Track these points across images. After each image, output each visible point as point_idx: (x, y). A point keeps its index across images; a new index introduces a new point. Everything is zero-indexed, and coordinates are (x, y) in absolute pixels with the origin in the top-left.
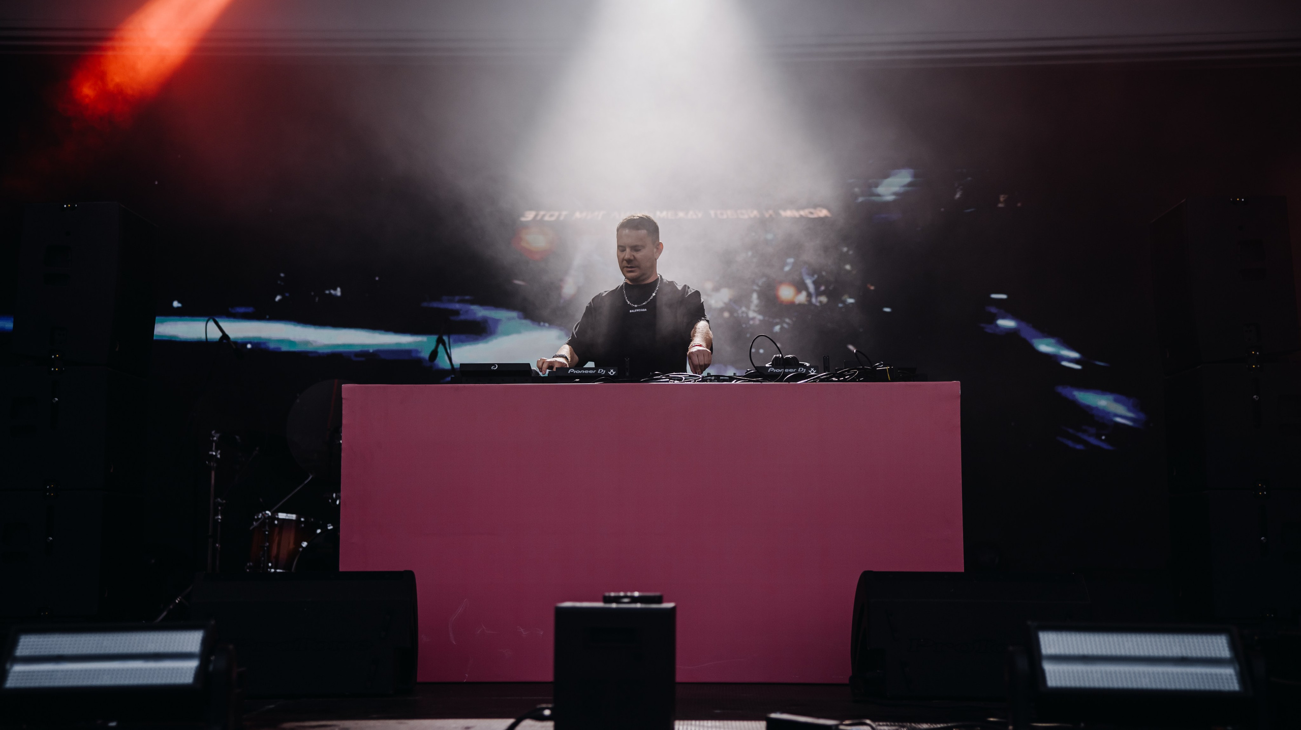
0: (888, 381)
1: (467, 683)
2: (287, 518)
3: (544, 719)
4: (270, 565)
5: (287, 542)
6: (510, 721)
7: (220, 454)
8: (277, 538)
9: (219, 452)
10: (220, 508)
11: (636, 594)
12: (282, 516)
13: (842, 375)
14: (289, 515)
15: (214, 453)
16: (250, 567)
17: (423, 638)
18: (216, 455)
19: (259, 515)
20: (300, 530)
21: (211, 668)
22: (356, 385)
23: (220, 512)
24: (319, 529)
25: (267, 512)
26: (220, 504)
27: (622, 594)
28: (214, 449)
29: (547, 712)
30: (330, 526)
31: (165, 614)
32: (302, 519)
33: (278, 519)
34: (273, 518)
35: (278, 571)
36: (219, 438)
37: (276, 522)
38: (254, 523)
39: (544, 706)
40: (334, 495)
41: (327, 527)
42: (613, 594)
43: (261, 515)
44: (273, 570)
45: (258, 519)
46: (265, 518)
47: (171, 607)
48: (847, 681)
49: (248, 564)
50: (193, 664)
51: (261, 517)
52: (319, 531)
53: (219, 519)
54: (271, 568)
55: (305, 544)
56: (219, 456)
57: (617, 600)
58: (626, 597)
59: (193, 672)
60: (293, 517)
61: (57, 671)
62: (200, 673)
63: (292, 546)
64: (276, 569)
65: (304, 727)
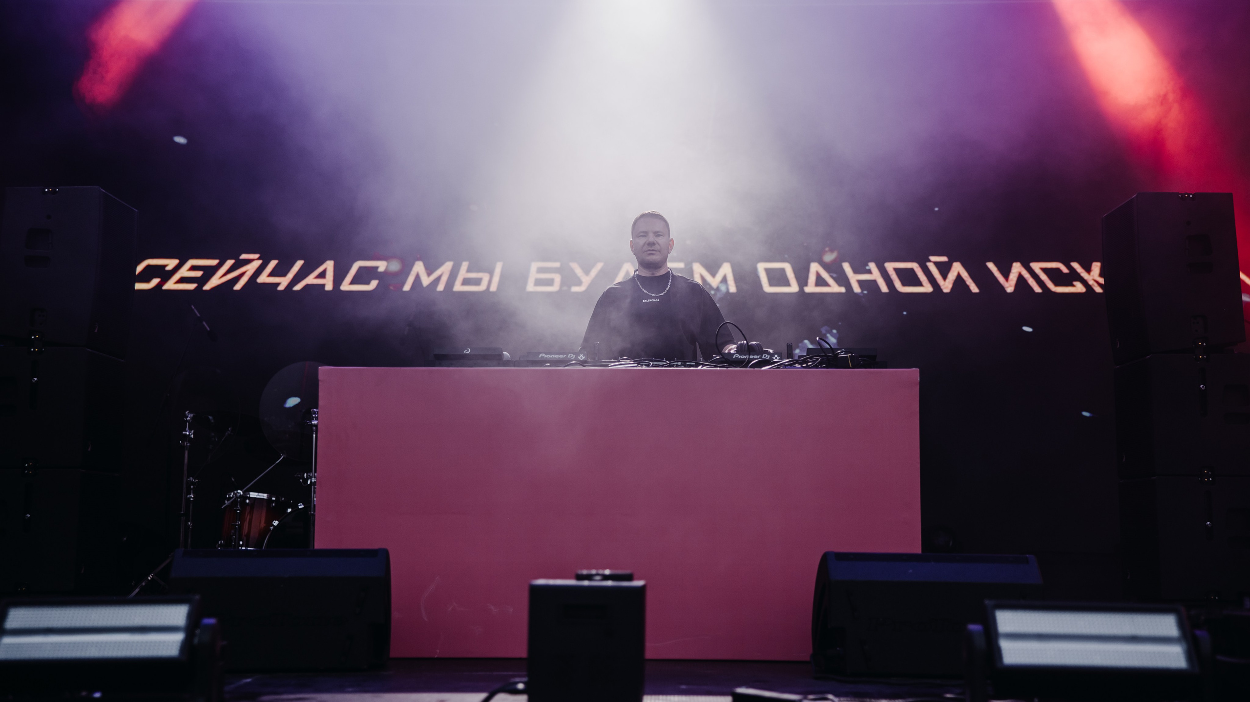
0: (849, 367)
1: (438, 659)
2: (258, 497)
3: (516, 692)
4: (241, 543)
5: (258, 521)
6: (483, 696)
7: (194, 434)
8: (249, 517)
9: (192, 431)
10: (192, 487)
11: (607, 572)
12: (253, 495)
13: (805, 361)
14: (260, 494)
15: (188, 433)
16: (221, 546)
17: (395, 615)
18: (189, 435)
19: (231, 494)
20: (272, 510)
21: (196, 641)
22: (333, 367)
23: (192, 491)
24: (290, 508)
25: (239, 491)
26: (193, 483)
27: (594, 572)
28: (187, 429)
29: (521, 686)
30: (300, 505)
31: (137, 590)
32: (273, 499)
33: (250, 498)
34: (244, 497)
35: (249, 549)
36: (192, 418)
37: (247, 501)
38: (226, 502)
39: (517, 680)
40: (305, 475)
41: (298, 506)
42: (585, 572)
43: (232, 494)
44: (244, 548)
45: (230, 498)
46: (237, 498)
47: (144, 584)
48: (808, 659)
49: (220, 542)
50: (179, 637)
51: (233, 497)
52: (289, 510)
53: (191, 497)
54: (242, 546)
55: (276, 523)
56: (192, 436)
57: (589, 577)
58: (597, 575)
59: (179, 645)
60: (265, 496)
61: (47, 644)
62: (186, 646)
63: (263, 525)
64: (247, 546)
65: (283, 700)
